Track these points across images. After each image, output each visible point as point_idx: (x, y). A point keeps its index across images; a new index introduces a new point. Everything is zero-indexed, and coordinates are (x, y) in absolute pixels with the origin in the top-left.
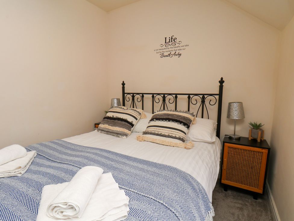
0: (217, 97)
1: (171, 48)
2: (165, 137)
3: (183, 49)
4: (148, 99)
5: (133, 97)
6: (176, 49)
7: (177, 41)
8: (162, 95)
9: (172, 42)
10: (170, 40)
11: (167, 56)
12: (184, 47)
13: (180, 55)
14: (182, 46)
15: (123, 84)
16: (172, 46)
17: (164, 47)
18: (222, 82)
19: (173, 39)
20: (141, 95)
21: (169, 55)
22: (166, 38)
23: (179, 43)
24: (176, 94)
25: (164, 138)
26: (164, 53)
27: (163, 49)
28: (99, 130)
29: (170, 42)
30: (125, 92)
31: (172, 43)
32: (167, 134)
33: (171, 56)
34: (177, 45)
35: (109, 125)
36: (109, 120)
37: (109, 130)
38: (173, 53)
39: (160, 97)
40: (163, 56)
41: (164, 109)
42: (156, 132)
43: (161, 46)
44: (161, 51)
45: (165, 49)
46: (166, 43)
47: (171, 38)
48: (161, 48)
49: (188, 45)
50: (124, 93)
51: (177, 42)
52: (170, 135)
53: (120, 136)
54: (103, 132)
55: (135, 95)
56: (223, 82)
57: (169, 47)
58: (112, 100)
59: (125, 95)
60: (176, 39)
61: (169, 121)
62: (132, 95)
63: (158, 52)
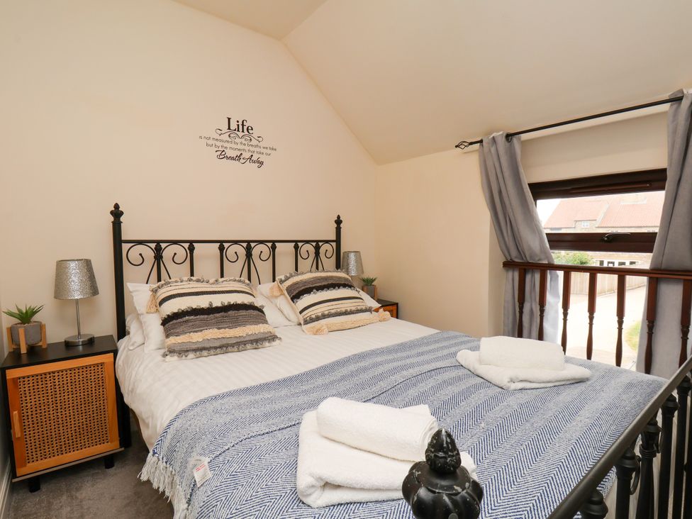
0: (334, 244)
1: (241, 143)
2: (353, 313)
3: (267, 154)
6: (252, 149)
7: (255, 133)
8: (245, 245)
9: (243, 131)
10: (238, 125)
11: (232, 158)
12: (269, 151)
13: (262, 163)
14: (264, 148)
15: (117, 213)
16: (243, 140)
17: (225, 137)
18: (338, 222)
19: (244, 128)
21: (239, 158)
22: (229, 119)
23: (257, 138)
24: (274, 242)
26: (226, 150)
27: (221, 141)
29: (238, 131)
31: (244, 134)
32: (353, 309)
33: (242, 161)
34: (254, 142)
35: (219, 329)
37: (225, 342)
38: (246, 155)
40: (222, 155)
42: (333, 311)
43: (220, 132)
44: (219, 144)
45: (228, 142)
46: (229, 128)
47: (240, 123)
48: (219, 138)
49: (275, 150)
50: (118, 241)
51: (255, 135)
53: (267, 344)
56: (341, 222)
57: (238, 140)
60: (252, 129)
63: (210, 142)
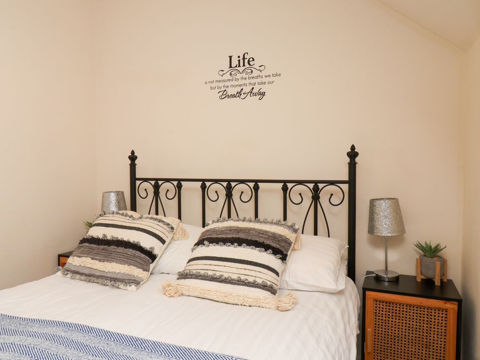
0: (345, 187)
1: (242, 78)
2: (232, 283)
3: (270, 83)
4: (192, 192)
5: (157, 187)
6: (253, 81)
7: (256, 64)
8: (225, 184)
9: (244, 65)
10: (239, 61)
11: (233, 96)
12: (271, 79)
13: (263, 94)
14: (266, 76)
15: (133, 158)
16: (244, 75)
17: (227, 76)
18: (353, 154)
19: (246, 61)
20: (175, 183)
21: (239, 93)
22: (231, 57)
23: (259, 68)
24: (256, 182)
25: (229, 285)
26: (227, 89)
27: (224, 81)
28: (68, 271)
29: (239, 66)
30: (137, 176)
31: (245, 67)
32: (235, 277)
33: (243, 96)
34: (256, 73)
35: (93, 259)
36: (96, 246)
37: (93, 272)
38: (247, 89)
39: (220, 188)
40: (225, 95)
41: (229, 216)
42: (210, 273)
43: (221, 73)
44: (221, 84)
45: (229, 80)
46: (231, 67)
47: (242, 57)
48: (221, 78)
49: (280, 75)
50: (133, 179)
51: (256, 66)
52: (243, 278)
53: (122, 286)
54: (78, 276)
55: (160, 182)
57: (239, 76)
58: (105, 195)
59: (138, 182)
60: (253, 60)
61: (240, 245)
62: (153, 182)
63: (213, 85)
